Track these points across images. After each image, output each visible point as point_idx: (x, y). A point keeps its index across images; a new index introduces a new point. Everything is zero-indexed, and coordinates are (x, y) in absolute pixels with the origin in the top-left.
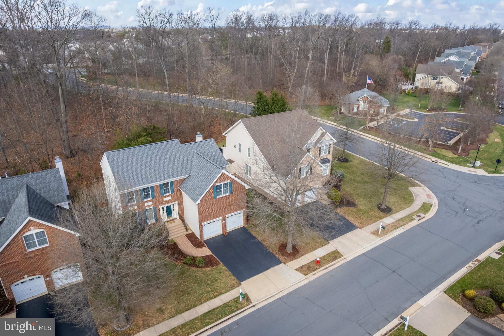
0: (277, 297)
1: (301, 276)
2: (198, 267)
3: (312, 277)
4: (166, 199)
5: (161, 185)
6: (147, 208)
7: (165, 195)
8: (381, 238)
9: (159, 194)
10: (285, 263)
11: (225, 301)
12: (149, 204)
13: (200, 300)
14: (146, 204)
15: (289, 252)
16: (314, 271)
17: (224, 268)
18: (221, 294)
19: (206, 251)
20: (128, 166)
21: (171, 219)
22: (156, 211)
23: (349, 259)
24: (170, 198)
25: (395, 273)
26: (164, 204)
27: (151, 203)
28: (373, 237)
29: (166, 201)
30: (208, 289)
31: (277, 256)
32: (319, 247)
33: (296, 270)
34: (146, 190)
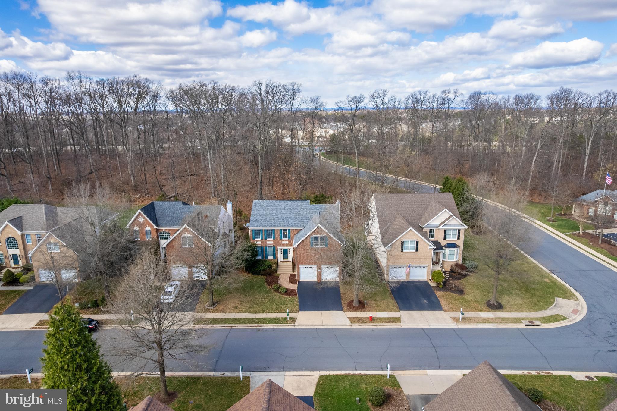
0: (316, 327)
1: (348, 322)
2: (280, 293)
3: (356, 326)
4: (284, 243)
5: (281, 230)
6: (268, 246)
7: (284, 239)
8: (458, 324)
9: (279, 237)
10: (344, 311)
11: (278, 317)
12: (270, 243)
13: (264, 311)
14: (268, 243)
15: (354, 306)
16: (362, 323)
17: (297, 300)
18: (280, 312)
19: (295, 287)
20: (263, 212)
21: (286, 260)
22: (275, 250)
23: (403, 327)
24: (287, 243)
25: (433, 348)
26: (282, 246)
27: (272, 243)
28: (451, 320)
29: (284, 244)
30: (274, 307)
31: (344, 305)
32: (387, 311)
33: (348, 318)
34: (269, 231)
